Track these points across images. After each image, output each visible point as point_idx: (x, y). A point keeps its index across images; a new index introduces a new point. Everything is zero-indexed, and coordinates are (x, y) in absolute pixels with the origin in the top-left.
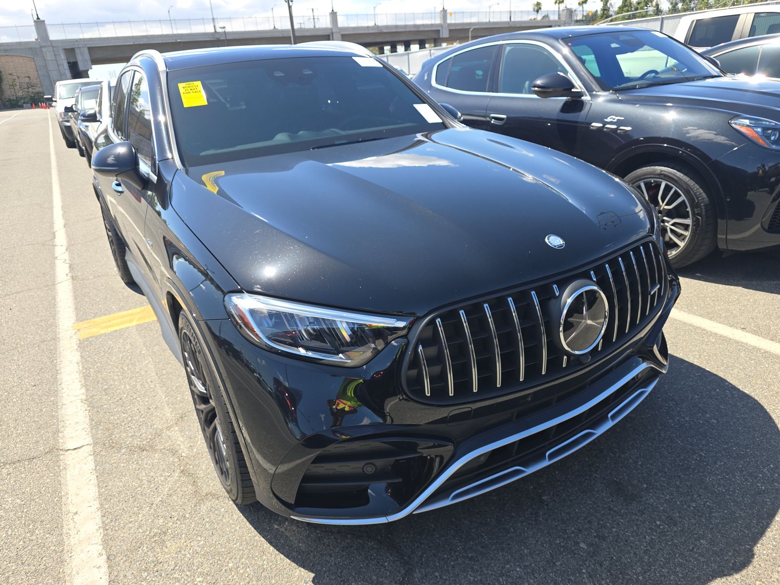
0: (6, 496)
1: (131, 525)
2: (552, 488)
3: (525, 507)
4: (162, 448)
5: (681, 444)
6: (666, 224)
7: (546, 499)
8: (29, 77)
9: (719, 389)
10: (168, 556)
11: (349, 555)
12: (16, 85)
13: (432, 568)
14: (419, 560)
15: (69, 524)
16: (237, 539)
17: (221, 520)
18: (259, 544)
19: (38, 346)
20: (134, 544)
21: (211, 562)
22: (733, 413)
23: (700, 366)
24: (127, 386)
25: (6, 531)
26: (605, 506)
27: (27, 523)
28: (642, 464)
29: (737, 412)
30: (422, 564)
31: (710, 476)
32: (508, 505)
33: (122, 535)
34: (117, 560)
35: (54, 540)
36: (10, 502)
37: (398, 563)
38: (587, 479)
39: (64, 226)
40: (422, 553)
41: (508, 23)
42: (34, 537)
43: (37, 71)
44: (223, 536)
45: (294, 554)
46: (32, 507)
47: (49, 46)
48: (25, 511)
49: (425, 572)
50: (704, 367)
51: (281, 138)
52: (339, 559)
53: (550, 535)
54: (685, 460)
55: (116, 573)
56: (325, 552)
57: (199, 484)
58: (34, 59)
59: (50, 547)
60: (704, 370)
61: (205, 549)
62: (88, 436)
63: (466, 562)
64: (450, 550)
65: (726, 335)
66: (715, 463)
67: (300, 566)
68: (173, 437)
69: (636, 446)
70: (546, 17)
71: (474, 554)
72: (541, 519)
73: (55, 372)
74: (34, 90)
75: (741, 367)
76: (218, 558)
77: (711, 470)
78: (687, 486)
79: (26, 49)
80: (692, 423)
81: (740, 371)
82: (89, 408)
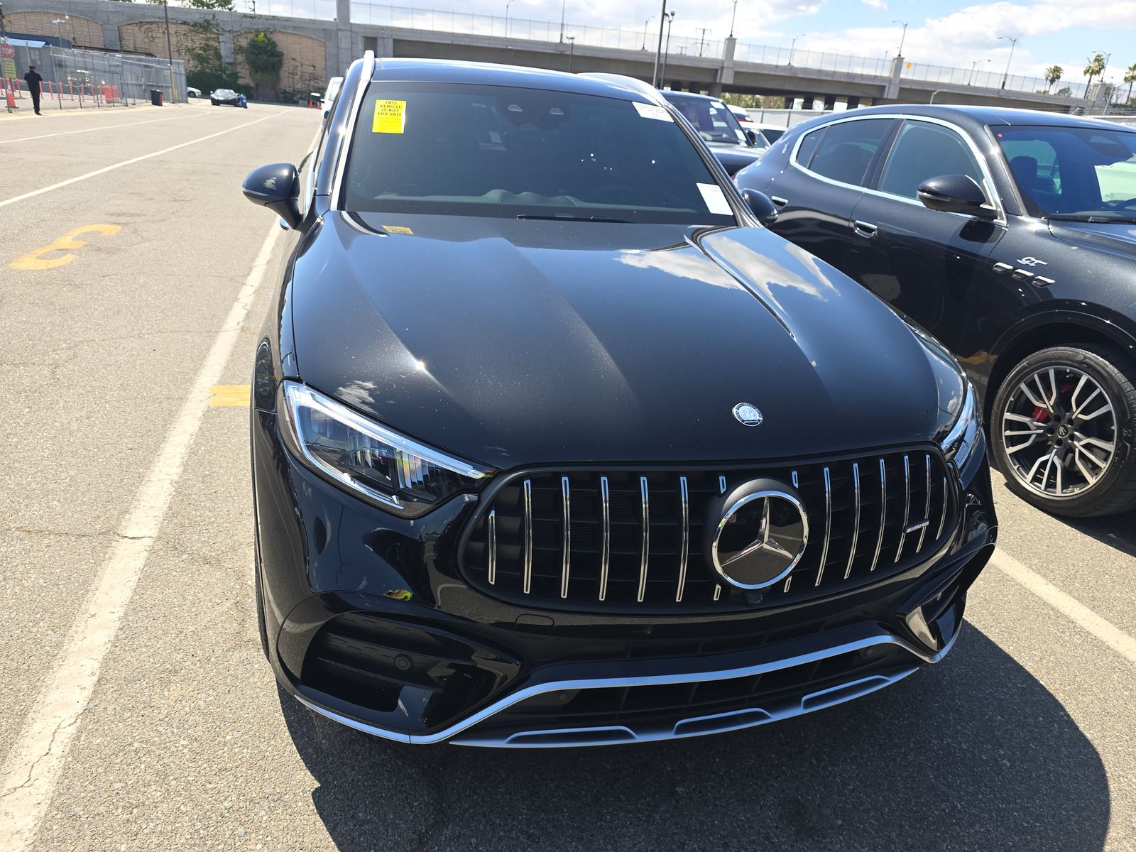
0: (32, 571)
1: (144, 650)
2: (697, 780)
3: (644, 793)
4: (229, 567)
5: (933, 780)
6: (1076, 443)
7: (680, 792)
8: (314, 67)
9: (1043, 718)
10: (164, 702)
11: (376, 775)
12: (297, 74)
13: (472, 831)
14: (461, 814)
15: (79, 627)
16: (253, 708)
17: (249, 678)
18: (276, 723)
19: (161, 402)
20: (135, 674)
21: (208, 725)
22: (1045, 761)
23: (1034, 674)
24: (232, 478)
25: (10, 613)
26: (762, 831)
27: (37, 610)
28: (853, 789)
29: (1053, 761)
30: (461, 820)
31: (951, 842)
32: (621, 782)
33: (128, 659)
34: (107, 686)
35: (54, 640)
36: (32, 580)
37: (431, 808)
38: (757, 784)
39: (268, 263)
40: (470, 806)
41: (998, 91)
42: (35, 630)
43: (326, 61)
44: (239, 699)
45: (310, 750)
46: (51, 593)
47: (348, 30)
48: (42, 595)
49: (460, 833)
50: (1037, 678)
51: (493, 196)
52: (360, 777)
53: (658, 843)
54: (925, 806)
55: (97, 702)
56: (348, 761)
57: (247, 626)
58: (325, 43)
59: (45, 646)
60: (1036, 682)
61: (211, 707)
62: (156, 527)
63: (521, 838)
64: (509, 815)
65: (1105, 640)
66: (972, 825)
67: (309, 768)
68: (249, 557)
69: (859, 760)
70: (1065, 91)
71: (537, 832)
72: (658, 817)
73: (161, 438)
74: (316, 85)
75: (1101, 696)
76: (218, 724)
77: (958, 833)
78: (906, 844)
79: (319, 29)
80: (969, 755)
81: (1096, 702)
82: (175, 493)
